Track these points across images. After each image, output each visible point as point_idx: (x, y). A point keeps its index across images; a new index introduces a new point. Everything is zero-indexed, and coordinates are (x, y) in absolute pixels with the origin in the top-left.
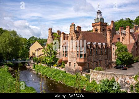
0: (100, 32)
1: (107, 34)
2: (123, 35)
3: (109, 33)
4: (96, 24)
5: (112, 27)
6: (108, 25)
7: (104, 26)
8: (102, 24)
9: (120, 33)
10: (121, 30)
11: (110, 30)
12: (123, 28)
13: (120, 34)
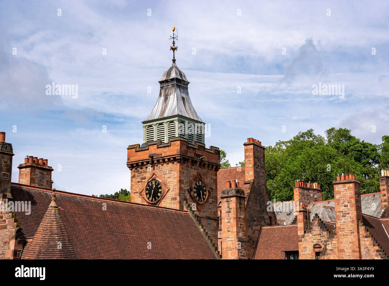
0: (176, 206)
1: (217, 220)
2: (316, 229)
3: (233, 215)
4: (153, 150)
5: (250, 176)
6: (227, 165)
7: (202, 164)
8: (191, 154)
9: (301, 217)
10: (305, 200)
11: (239, 195)
12: (315, 185)
13: (300, 225)
